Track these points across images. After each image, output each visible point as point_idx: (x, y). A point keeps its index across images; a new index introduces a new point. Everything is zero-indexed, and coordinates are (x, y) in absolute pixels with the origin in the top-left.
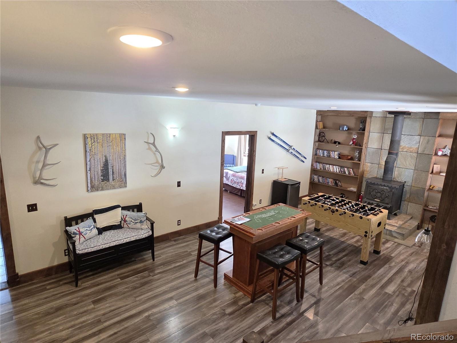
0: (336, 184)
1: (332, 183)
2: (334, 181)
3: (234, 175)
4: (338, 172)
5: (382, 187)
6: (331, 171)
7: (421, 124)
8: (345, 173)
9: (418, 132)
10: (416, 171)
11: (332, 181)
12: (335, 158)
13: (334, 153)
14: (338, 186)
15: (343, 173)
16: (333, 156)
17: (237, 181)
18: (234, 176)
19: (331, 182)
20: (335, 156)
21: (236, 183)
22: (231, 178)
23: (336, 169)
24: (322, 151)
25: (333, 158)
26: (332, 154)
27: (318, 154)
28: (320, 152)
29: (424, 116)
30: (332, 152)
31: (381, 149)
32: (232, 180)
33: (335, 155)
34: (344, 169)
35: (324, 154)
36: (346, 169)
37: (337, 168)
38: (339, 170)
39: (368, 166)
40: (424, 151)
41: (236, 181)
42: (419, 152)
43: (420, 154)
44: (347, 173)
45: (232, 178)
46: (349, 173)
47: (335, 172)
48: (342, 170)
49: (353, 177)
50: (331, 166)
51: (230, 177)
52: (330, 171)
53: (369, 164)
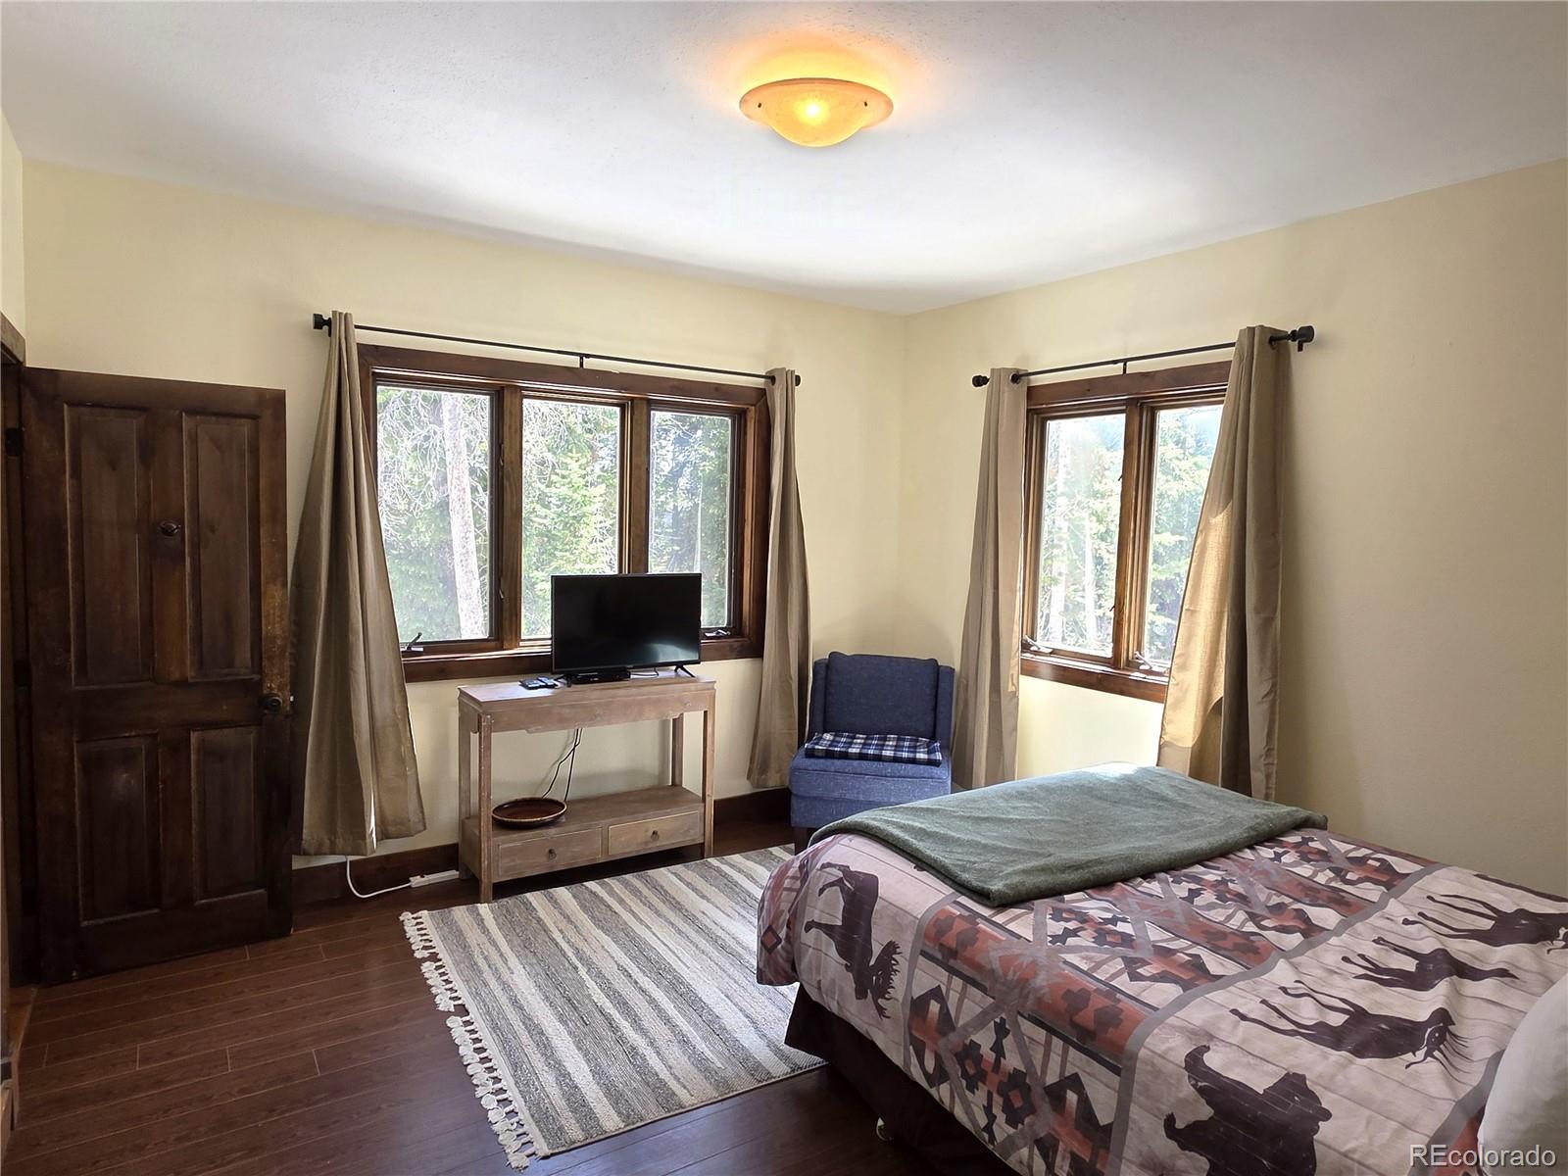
3: (950, 940)
17: (998, 1048)
18: (953, 953)
21: (982, 1076)
22: (915, 978)
32: (919, 1006)
41: (985, 1039)
45: (927, 977)
51: (902, 961)
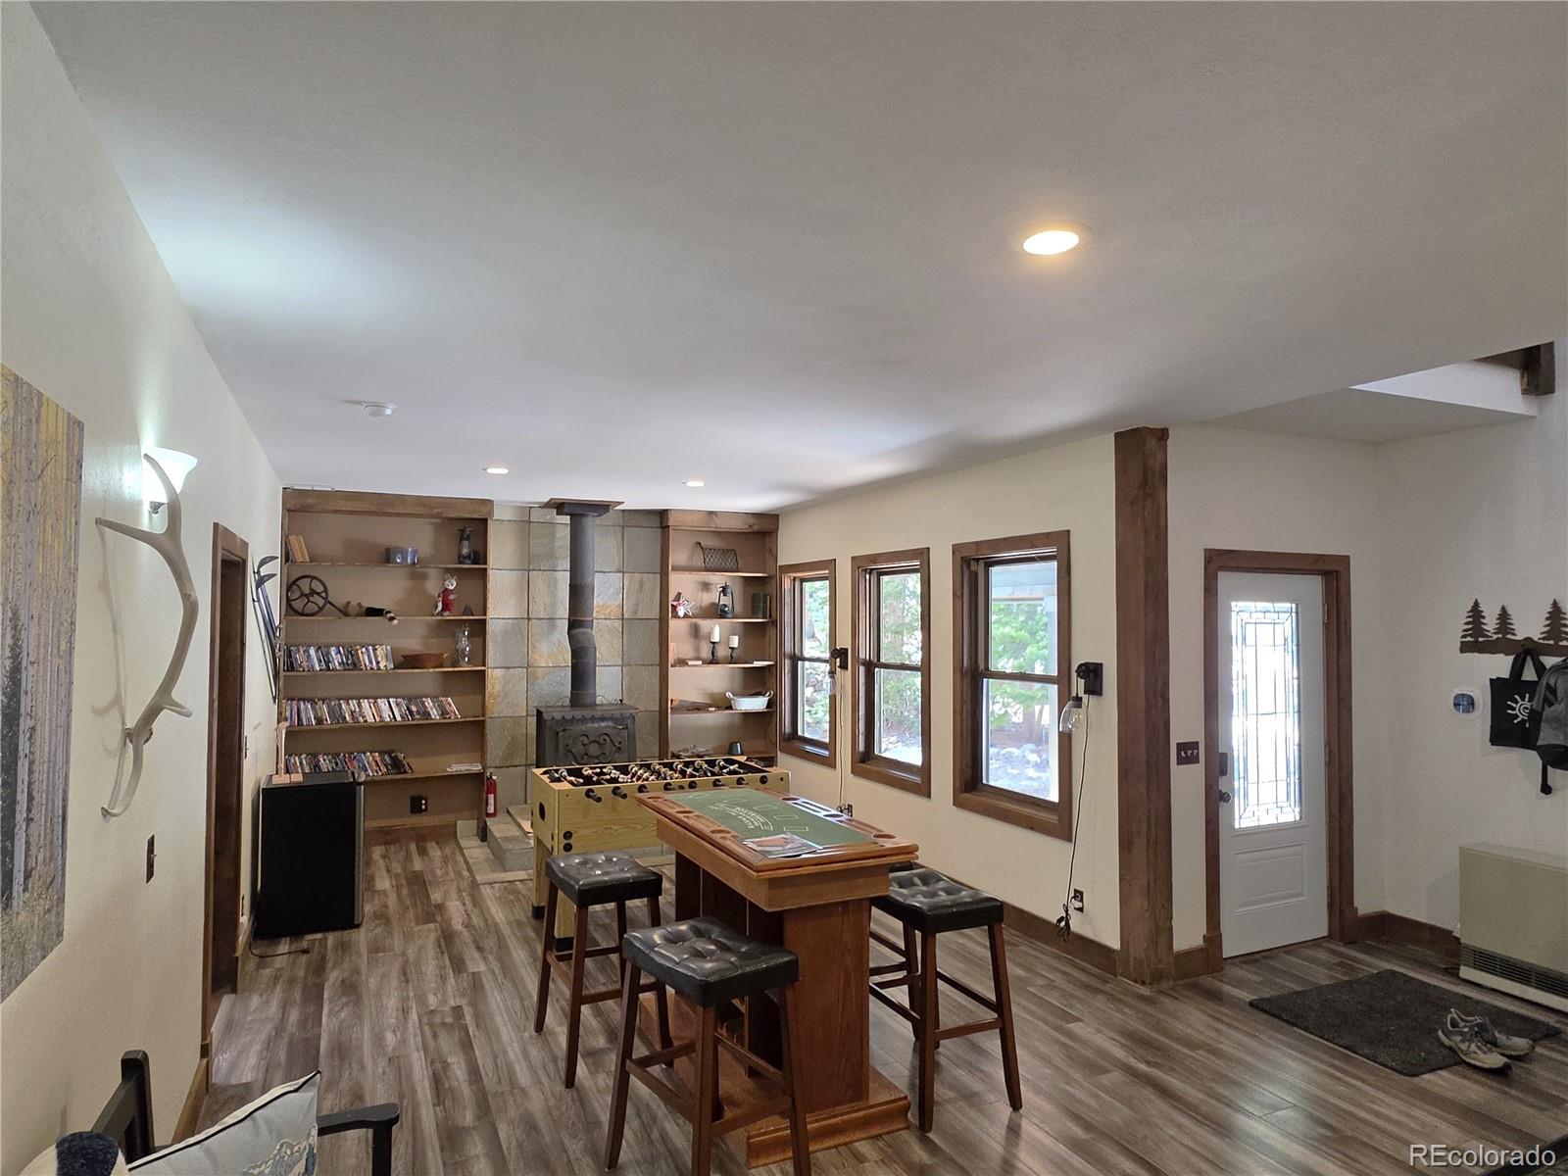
0: (397, 765)
1: (378, 765)
2: (387, 757)
4: (399, 718)
5: (596, 725)
6: (370, 719)
7: (620, 540)
8: (427, 715)
9: (616, 564)
10: (628, 668)
11: (378, 759)
12: (379, 669)
13: (375, 650)
14: (405, 772)
15: (419, 719)
16: (371, 662)
19: (374, 764)
20: (378, 663)
23: (387, 710)
24: (317, 651)
25: (372, 669)
26: (366, 657)
27: (300, 666)
28: (309, 656)
29: (621, 519)
30: (364, 650)
31: (529, 619)
33: (379, 658)
34: (423, 703)
35: (327, 663)
36: (429, 703)
37: (393, 705)
38: (400, 710)
39: (497, 678)
40: (636, 612)
42: (625, 617)
43: (629, 621)
44: (435, 714)
46: (444, 713)
47: (388, 719)
48: (414, 709)
49: (457, 723)
50: (365, 703)
52: (366, 721)
53: (498, 673)
